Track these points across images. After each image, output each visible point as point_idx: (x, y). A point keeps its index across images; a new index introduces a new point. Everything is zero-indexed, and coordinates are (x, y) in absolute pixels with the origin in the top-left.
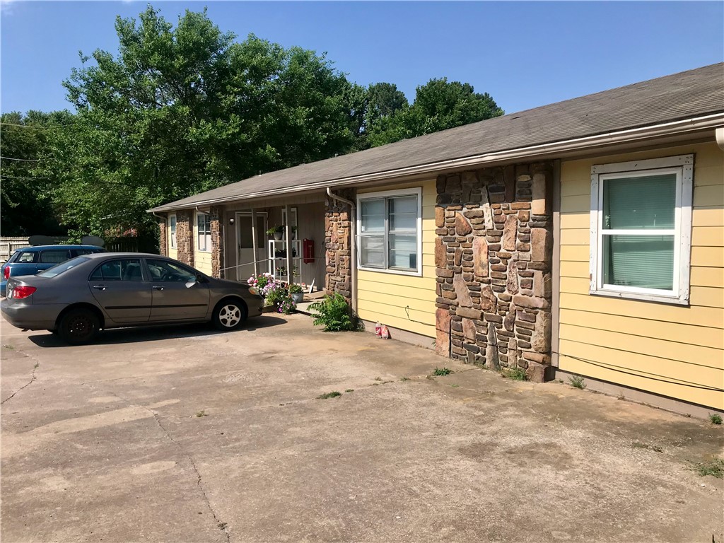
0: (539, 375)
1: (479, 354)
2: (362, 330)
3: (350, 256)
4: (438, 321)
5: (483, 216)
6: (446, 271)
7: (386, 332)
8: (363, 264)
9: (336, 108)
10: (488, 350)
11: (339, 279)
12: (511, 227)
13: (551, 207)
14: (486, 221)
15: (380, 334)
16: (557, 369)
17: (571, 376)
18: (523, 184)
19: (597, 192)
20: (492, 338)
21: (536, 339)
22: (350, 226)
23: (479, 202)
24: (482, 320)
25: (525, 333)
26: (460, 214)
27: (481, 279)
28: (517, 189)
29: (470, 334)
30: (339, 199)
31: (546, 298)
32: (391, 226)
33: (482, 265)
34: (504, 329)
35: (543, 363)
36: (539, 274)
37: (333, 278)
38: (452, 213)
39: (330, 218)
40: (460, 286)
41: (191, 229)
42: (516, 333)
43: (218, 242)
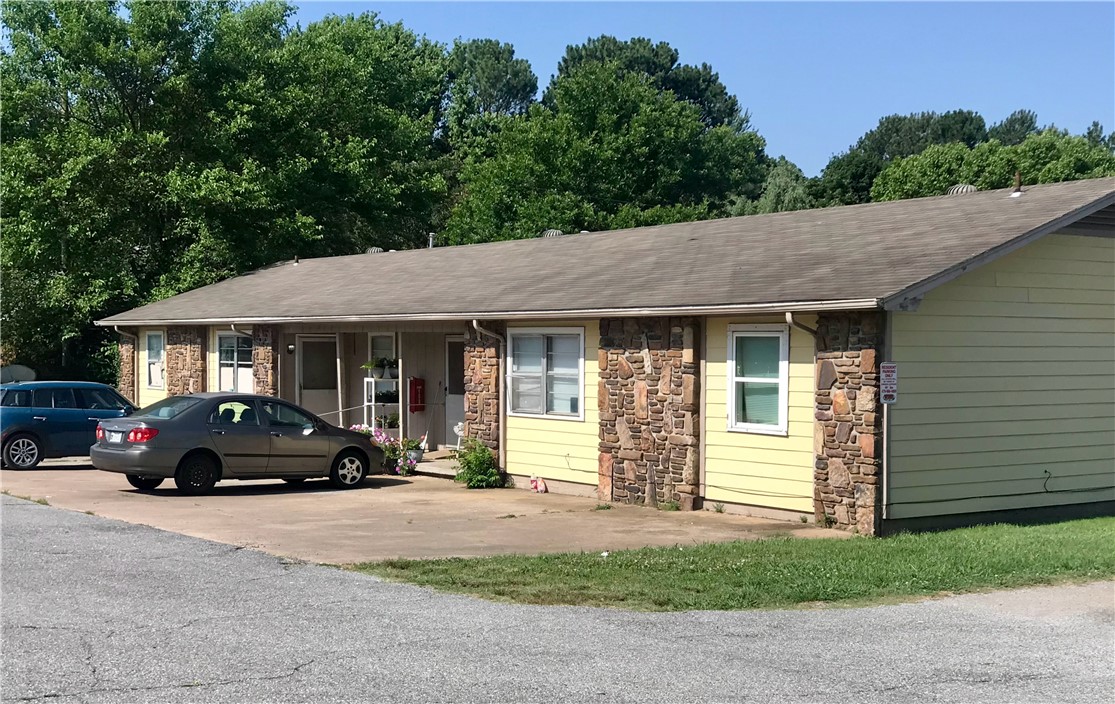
0: (689, 505)
1: (640, 494)
2: (512, 487)
3: (498, 399)
4: (601, 465)
5: (643, 361)
6: (609, 414)
7: (543, 485)
8: (514, 409)
9: (417, 137)
10: (647, 488)
11: (483, 427)
12: (666, 372)
13: (698, 356)
14: (646, 366)
15: (536, 487)
16: (704, 499)
17: (715, 504)
18: (675, 334)
19: (731, 346)
20: (651, 477)
21: (687, 473)
22: (498, 365)
23: (640, 348)
24: (642, 460)
25: (678, 469)
26: (622, 358)
27: (641, 421)
28: (672, 339)
29: (630, 475)
30: (484, 332)
31: (695, 436)
32: (549, 366)
33: (642, 408)
34: (661, 467)
35: (692, 493)
36: (688, 415)
37: (475, 426)
38: (615, 357)
39: (472, 354)
40: (622, 429)
41: (204, 358)
42: (671, 469)
43: (270, 379)
